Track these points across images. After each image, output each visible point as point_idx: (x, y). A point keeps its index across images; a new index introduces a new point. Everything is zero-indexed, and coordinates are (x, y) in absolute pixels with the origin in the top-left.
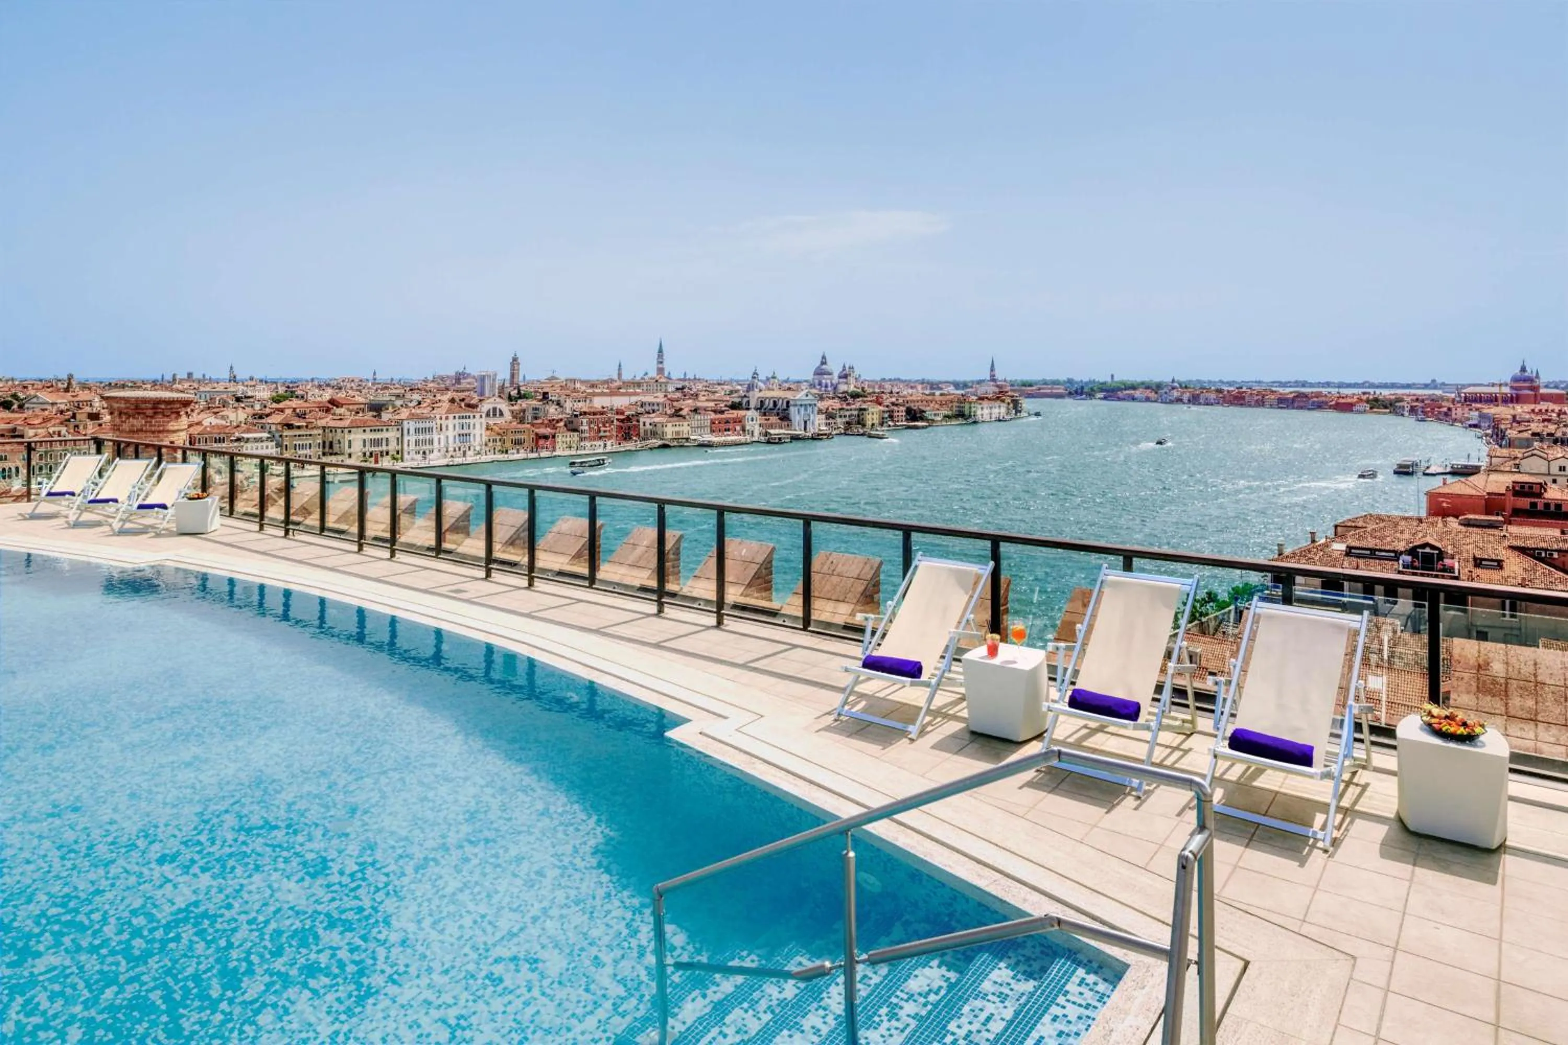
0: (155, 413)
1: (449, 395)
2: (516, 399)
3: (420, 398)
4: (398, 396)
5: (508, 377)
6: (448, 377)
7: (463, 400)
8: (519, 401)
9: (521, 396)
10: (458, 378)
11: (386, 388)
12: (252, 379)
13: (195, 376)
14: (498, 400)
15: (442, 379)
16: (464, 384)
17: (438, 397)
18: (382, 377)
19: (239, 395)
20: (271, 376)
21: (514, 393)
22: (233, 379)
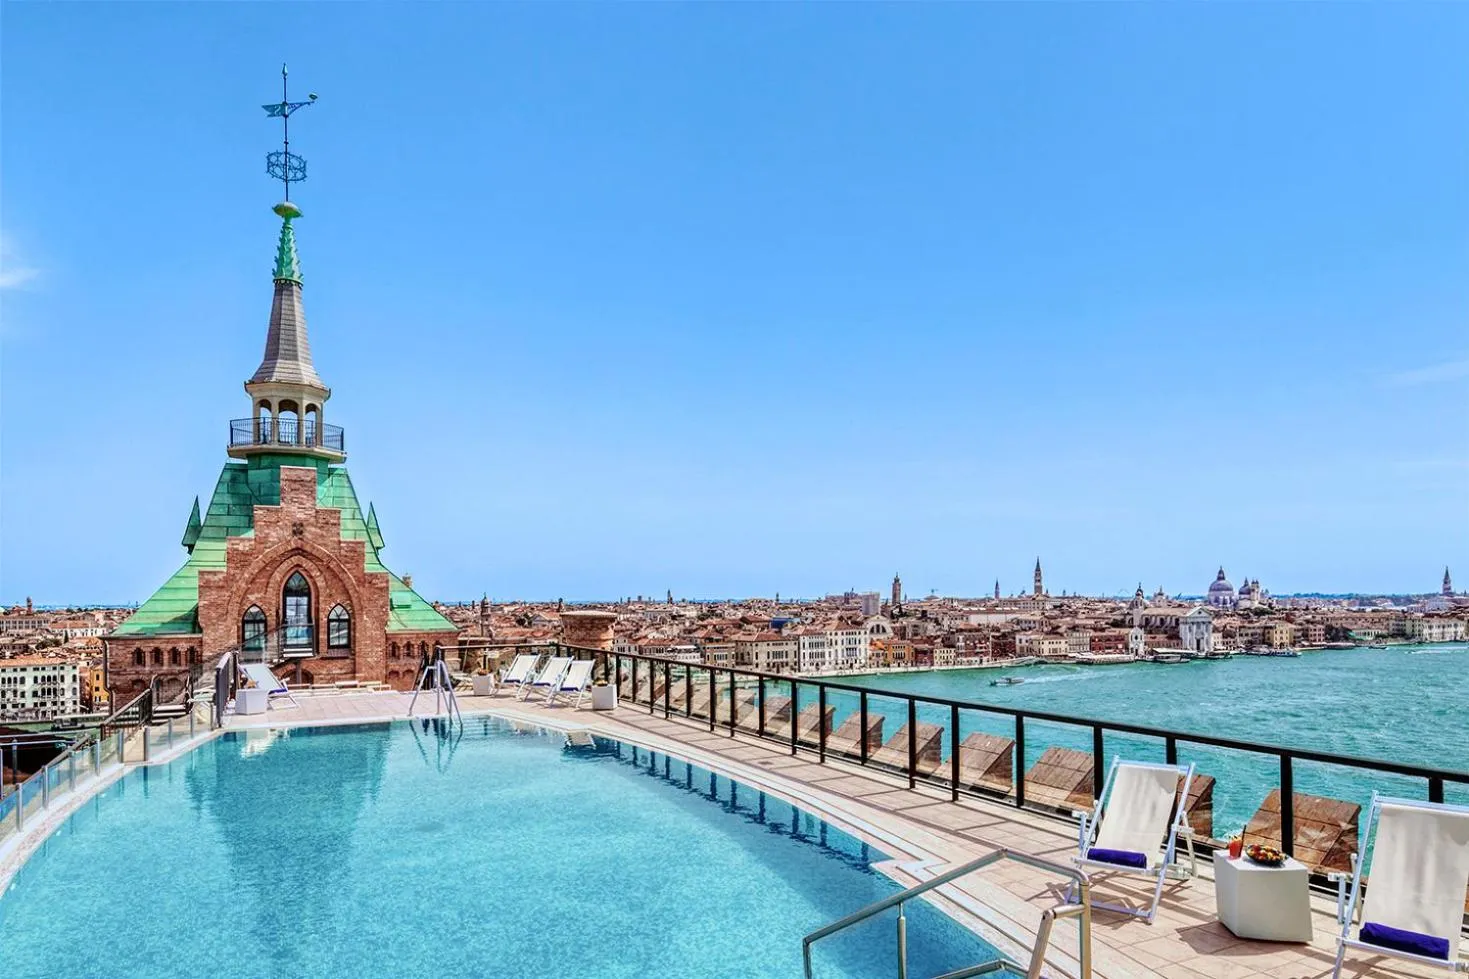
0: (592, 627)
1: (838, 613)
2: (898, 617)
3: (814, 616)
4: (796, 615)
5: (891, 597)
6: (838, 597)
7: (850, 618)
8: (901, 619)
9: (903, 614)
10: (847, 598)
11: (786, 608)
12: (683, 601)
13: (643, 599)
14: (881, 617)
15: (834, 599)
16: (852, 603)
17: (830, 615)
18: (784, 598)
19: (674, 613)
20: (699, 599)
21: (896, 611)
22: (670, 601)
